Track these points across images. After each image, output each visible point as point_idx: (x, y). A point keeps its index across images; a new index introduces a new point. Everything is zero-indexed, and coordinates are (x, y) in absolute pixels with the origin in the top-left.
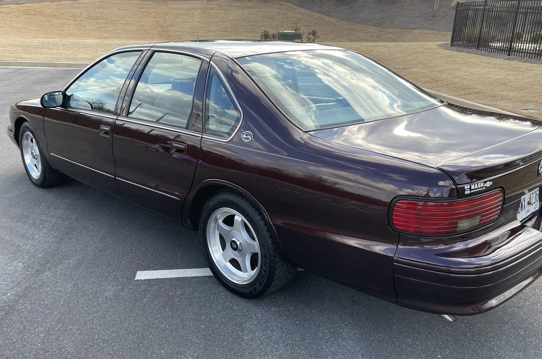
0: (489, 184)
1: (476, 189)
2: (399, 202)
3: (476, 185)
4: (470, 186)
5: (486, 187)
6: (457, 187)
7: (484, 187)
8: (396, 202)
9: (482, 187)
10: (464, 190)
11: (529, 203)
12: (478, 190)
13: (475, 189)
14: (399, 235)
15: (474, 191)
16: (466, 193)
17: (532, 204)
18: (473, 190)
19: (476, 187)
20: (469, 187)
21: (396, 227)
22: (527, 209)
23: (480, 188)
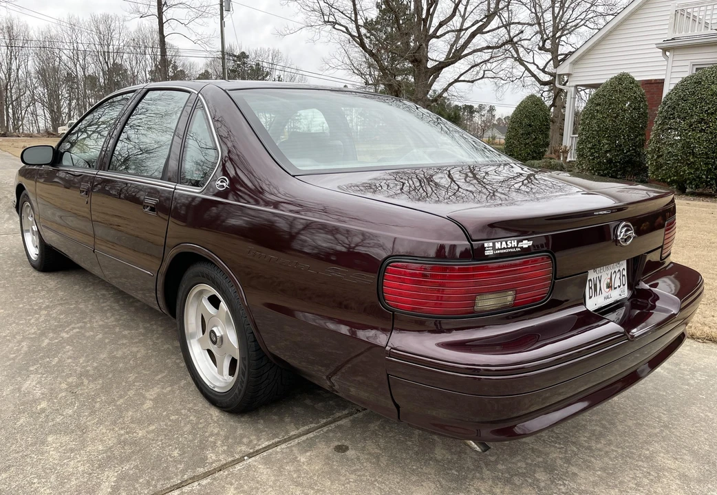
0: (526, 244)
1: (504, 248)
2: (391, 264)
3: (504, 243)
4: (494, 244)
5: (521, 248)
6: (472, 245)
7: (517, 247)
8: (388, 265)
9: (515, 248)
10: (483, 248)
11: (609, 286)
12: (508, 250)
13: (501, 249)
14: (393, 314)
15: (501, 251)
16: (487, 253)
17: (615, 288)
18: (499, 249)
19: (504, 245)
20: (491, 244)
21: (388, 304)
22: (605, 294)
23: (511, 248)
